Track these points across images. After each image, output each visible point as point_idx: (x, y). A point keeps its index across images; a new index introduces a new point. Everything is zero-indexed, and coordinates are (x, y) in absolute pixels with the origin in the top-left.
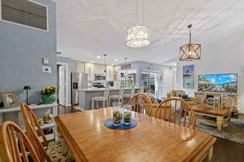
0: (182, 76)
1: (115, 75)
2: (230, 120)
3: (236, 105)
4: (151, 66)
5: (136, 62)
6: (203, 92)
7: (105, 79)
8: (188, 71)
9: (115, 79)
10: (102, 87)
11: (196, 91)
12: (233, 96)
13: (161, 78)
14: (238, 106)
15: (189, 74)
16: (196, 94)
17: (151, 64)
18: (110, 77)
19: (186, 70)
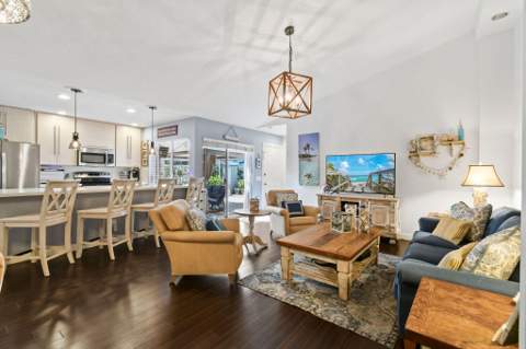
0: (298, 159)
1: (143, 154)
2: (376, 259)
3: (393, 222)
4: (230, 132)
5: (191, 119)
6: (335, 194)
7: (111, 161)
8: (308, 146)
9: (145, 162)
10: (106, 182)
11: (321, 192)
12: (388, 203)
13: (257, 163)
14: (396, 225)
15: (311, 153)
16: (321, 198)
17: (231, 127)
18: (129, 156)
19: (304, 145)
